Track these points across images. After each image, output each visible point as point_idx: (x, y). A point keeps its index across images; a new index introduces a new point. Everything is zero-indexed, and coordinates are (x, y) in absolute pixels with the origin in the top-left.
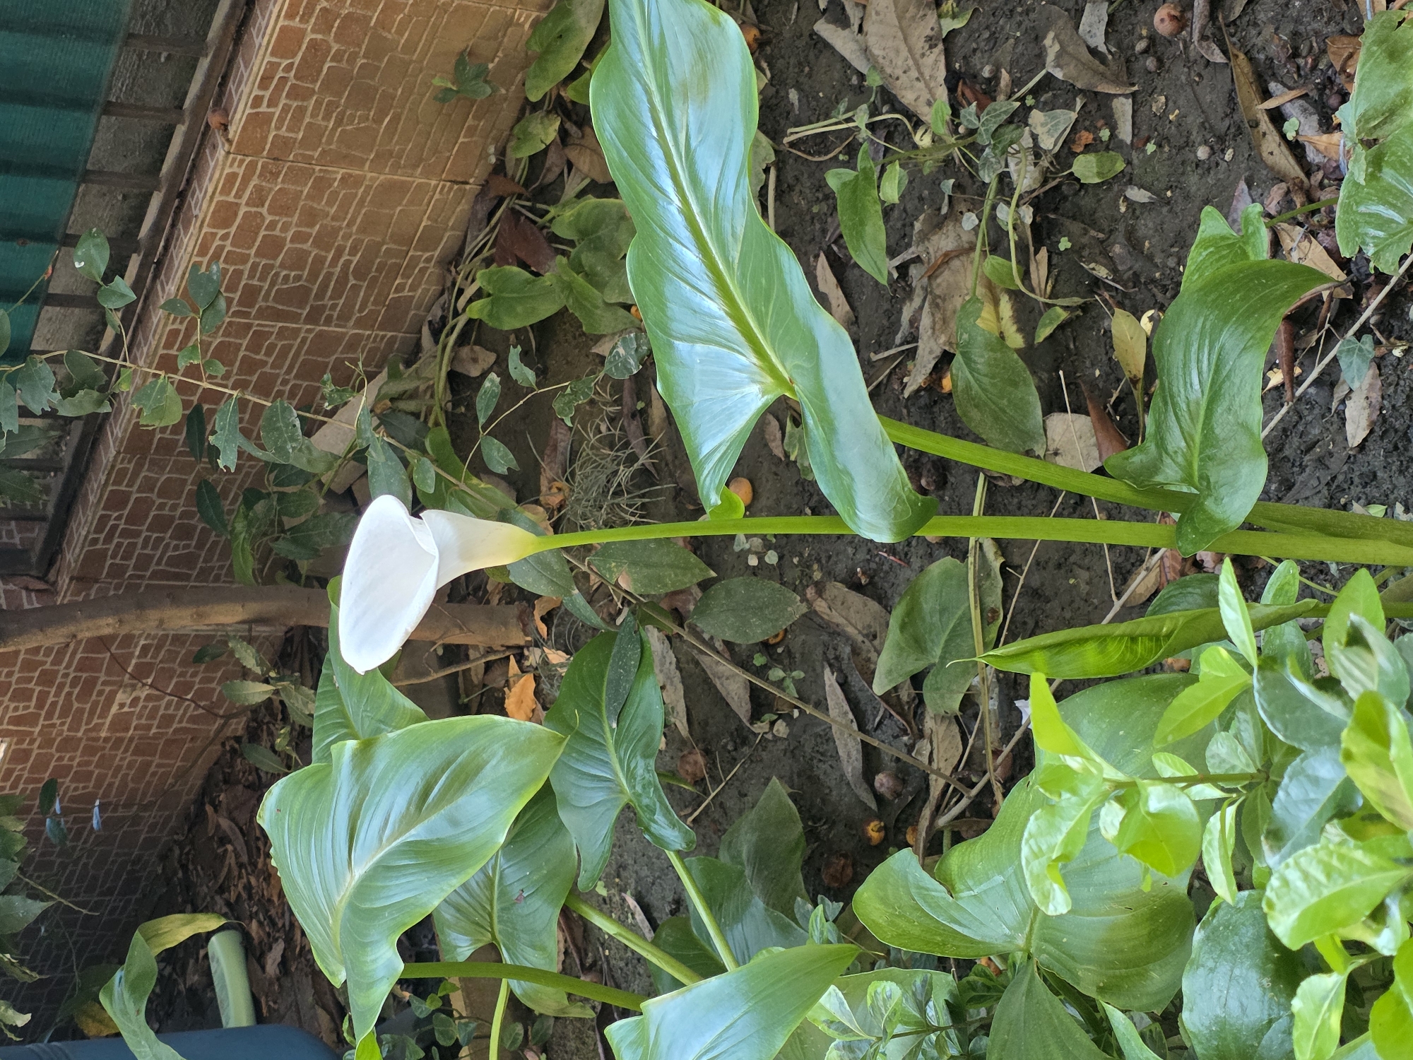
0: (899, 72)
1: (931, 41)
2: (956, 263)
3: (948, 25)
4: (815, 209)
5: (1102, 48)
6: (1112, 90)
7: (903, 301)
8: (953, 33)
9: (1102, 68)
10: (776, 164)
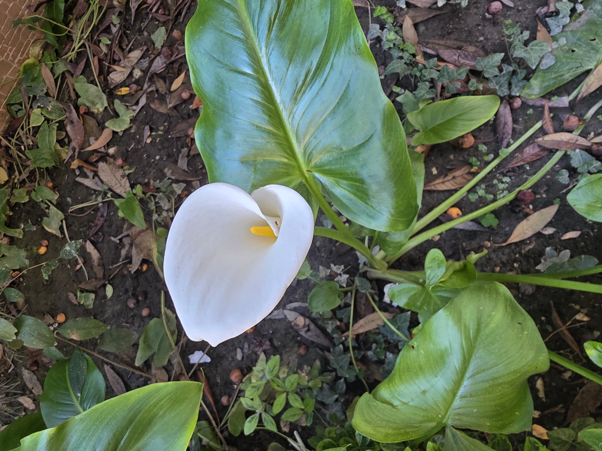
0: (113, 185)
1: (123, 176)
2: (142, 234)
3: (127, 172)
4: (81, 230)
5: (186, 169)
6: (192, 179)
7: (121, 249)
8: (129, 174)
9: (187, 174)
10: (65, 219)
